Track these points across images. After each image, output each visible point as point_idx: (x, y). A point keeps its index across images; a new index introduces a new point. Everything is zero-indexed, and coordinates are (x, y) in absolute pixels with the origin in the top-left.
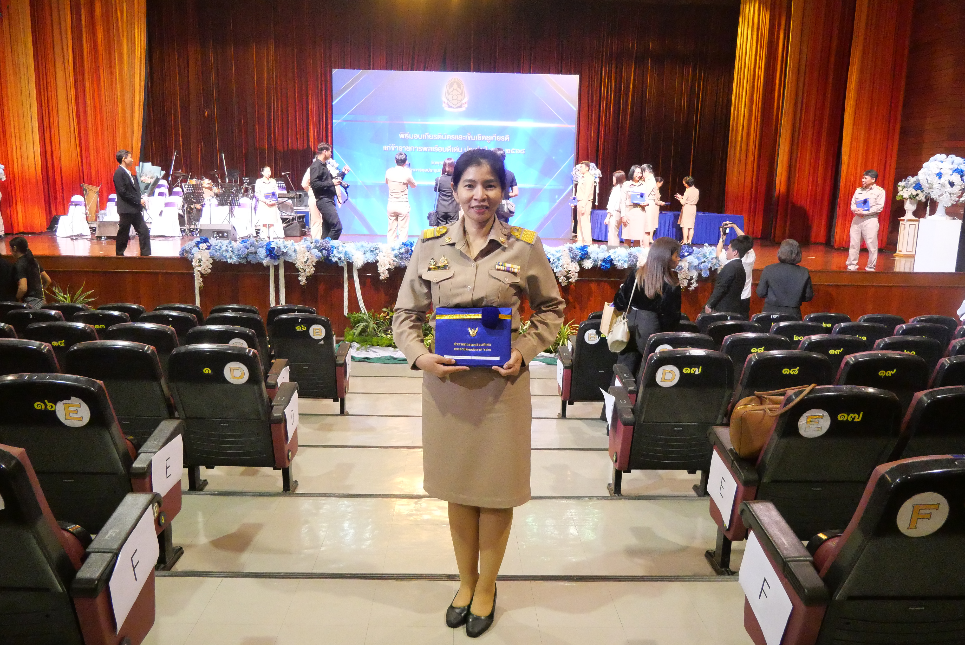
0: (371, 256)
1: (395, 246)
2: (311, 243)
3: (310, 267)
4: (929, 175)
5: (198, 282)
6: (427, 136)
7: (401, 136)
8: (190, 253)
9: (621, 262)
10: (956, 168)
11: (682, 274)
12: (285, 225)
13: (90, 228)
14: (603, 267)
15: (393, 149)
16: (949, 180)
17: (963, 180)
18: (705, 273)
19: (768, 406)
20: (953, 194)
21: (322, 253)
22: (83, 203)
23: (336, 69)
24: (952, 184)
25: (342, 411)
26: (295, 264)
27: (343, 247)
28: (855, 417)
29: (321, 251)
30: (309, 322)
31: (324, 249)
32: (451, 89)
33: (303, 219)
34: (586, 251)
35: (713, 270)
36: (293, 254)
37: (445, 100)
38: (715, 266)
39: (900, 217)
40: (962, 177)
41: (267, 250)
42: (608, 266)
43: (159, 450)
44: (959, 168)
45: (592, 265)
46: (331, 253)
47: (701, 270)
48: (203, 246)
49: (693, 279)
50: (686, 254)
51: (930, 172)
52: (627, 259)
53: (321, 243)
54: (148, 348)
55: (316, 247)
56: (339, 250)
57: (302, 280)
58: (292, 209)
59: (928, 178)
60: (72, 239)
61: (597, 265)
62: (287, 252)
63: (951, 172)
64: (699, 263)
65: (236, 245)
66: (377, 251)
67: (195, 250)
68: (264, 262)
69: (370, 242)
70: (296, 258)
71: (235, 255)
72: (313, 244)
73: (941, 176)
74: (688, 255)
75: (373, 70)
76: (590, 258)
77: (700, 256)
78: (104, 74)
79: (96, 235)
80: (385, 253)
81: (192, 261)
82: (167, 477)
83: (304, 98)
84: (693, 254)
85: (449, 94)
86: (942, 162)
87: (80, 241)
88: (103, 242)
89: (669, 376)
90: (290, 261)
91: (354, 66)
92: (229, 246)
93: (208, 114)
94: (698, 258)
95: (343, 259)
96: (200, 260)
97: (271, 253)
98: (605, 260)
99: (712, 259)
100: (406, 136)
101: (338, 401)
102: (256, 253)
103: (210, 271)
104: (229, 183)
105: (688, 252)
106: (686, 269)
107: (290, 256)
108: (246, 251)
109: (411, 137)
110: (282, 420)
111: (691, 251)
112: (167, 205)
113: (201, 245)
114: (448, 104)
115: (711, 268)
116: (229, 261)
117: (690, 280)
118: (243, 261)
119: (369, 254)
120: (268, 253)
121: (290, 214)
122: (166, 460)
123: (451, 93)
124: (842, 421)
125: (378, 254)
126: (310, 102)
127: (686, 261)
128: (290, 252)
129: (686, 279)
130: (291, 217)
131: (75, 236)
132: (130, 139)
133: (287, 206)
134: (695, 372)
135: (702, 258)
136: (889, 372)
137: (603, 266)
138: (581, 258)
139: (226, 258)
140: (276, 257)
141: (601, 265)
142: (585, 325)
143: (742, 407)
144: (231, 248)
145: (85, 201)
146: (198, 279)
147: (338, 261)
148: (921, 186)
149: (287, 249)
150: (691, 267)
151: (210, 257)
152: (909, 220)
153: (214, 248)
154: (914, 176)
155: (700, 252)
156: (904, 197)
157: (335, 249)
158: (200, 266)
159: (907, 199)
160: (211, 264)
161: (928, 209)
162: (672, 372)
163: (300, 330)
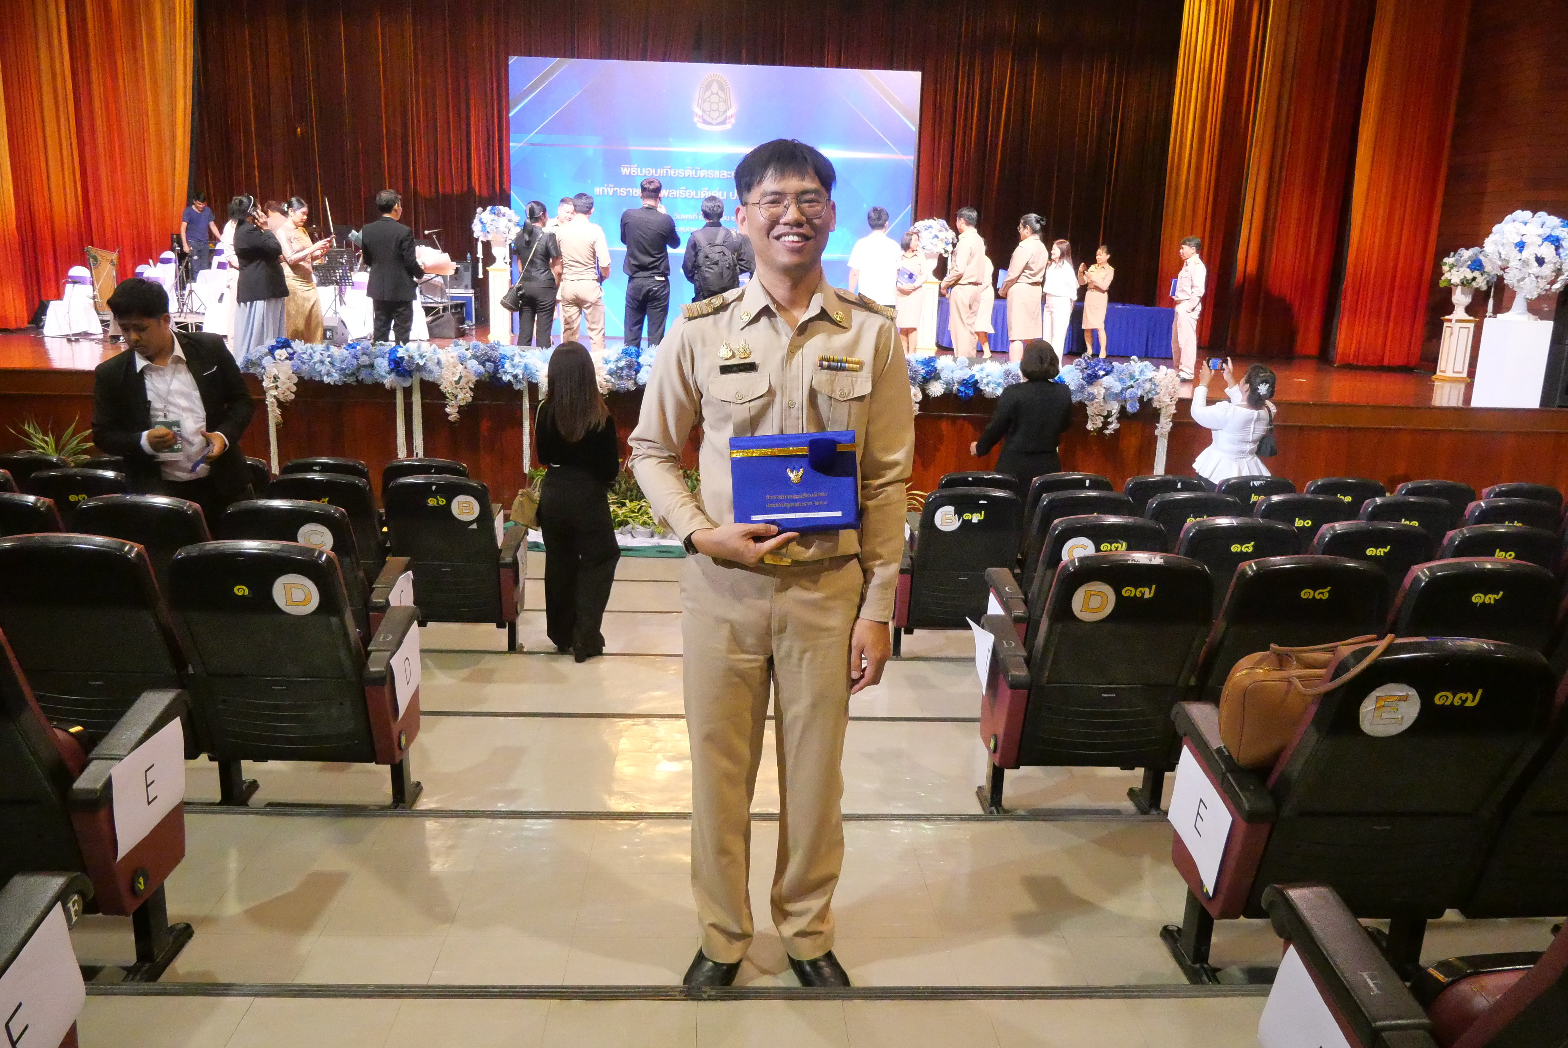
1: (609, 356)
2: (467, 350)
3: (464, 391)
4: (1503, 245)
5: (274, 414)
6: (667, 171)
7: (625, 171)
8: (260, 365)
9: (991, 385)
10: (1548, 234)
11: (1093, 407)
12: (430, 319)
13: (102, 321)
14: (960, 394)
15: (611, 193)
16: (1536, 255)
17: (1558, 254)
18: (1132, 406)
19: (1295, 672)
20: (1542, 278)
21: (484, 366)
22: (88, 279)
23: (515, 55)
24: (1540, 261)
25: (513, 646)
26: (440, 386)
27: (521, 356)
28: (1467, 698)
29: (483, 363)
30: (451, 491)
31: (489, 360)
32: (709, 93)
33: (461, 309)
34: (933, 366)
35: (1145, 400)
36: (435, 369)
37: (697, 110)
38: (1150, 394)
39: (1444, 316)
40: (1557, 248)
41: (390, 361)
42: (970, 392)
43: (129, 753)
44: (1554, 234)
45: (942, 391)
46: (500, 367)
47: (1125, 401)
48: (281, 353)
49: (1112, 416)
50: (1102, 373)
51: (1505, 241)
52: (1001, 381)
53: (483, 350)
54: (132, 549)
55: (475, 357)
56: (514, 362)
57: (452, 411)
58: (443, 293)
59: (1501, 251)
60: (69, 341)
61: (951, 391)
62: (425, 363)
63: (1540, 241)
64: (1123, 389)
65: (339, 352)
67: (267, 361)
68: (385, 382)
70: (441, 376)
71: (337, 370)
72: (470, 351)
73: (1523, 247)
74: (1104, 375)
75: (578, 58)
76: (940, 378)
77: (1124, 377)
78: (123, 62)
79: (109, 334)
81: (263, 380)
82: (149, 803)
83: (463, 106)
84: (1112, 374)
85: (704, 101)
86: (1526, 224)
87: (84, 344)
89: (1095, 602)
90: (430, 380)
91: (547, 52)
92: (326, 354)
93: (302, 133)
94: (1121, 380)
95: (521, 377)
96: (276, 378)
97: (398, 366)
98: (964, 383)
99: (1145, 381)
100: (632, 171)
101: (505, 627)
102: (372, 366)
103: (293, 396)
104: (337, 247)
105: (1104, 370)
106: (1100, 398)
107: (431, 372)
108: (355, 362)
109: (641, 172)
110: (387, 679)
111: (1109, 368)
113: (278, 352)
114: (703, 119)
115: (1142, 397)
116: (326, 379)
117: (1106, 417)
118: (351, 380)
120: (392, 366)
121: (439, 300)
122: (146, 771)
123: (708, 100)
124: (1443, 706)
126: (473, 113)
127: (1101, 385)
128: (431, 365)
129: (1100, 415)
130: (441, 306)
131: (74, 335)
132: (170, 171)
133: (435, 287)
134: (1143, 594)
135: (1127, 380)
136: (1490, 595)
137: (962, 392)
138: (923, 377)
139: (321, 376)
140: (406, 374)
141: (958, 390)
142: (936, 498)
143: (1245, 672)
144: (329, 356)
145: (92, 276)
146: (273, 411)
147: (512, 380)
148: (1484, 264)
149: (424, 359)
150: (1109, 395)
151: (293, 373)
152: (1458, 321)
153: (300, 356)
154: (1473, 247)
155: (1123, 370)
156: (1452, 282)
157: (507, 361)
158: (277, 387)
159: (1457, 286)
160: (294, 384)
161: (1491, 302)
162: (1102, 595)
163: (435, 504)
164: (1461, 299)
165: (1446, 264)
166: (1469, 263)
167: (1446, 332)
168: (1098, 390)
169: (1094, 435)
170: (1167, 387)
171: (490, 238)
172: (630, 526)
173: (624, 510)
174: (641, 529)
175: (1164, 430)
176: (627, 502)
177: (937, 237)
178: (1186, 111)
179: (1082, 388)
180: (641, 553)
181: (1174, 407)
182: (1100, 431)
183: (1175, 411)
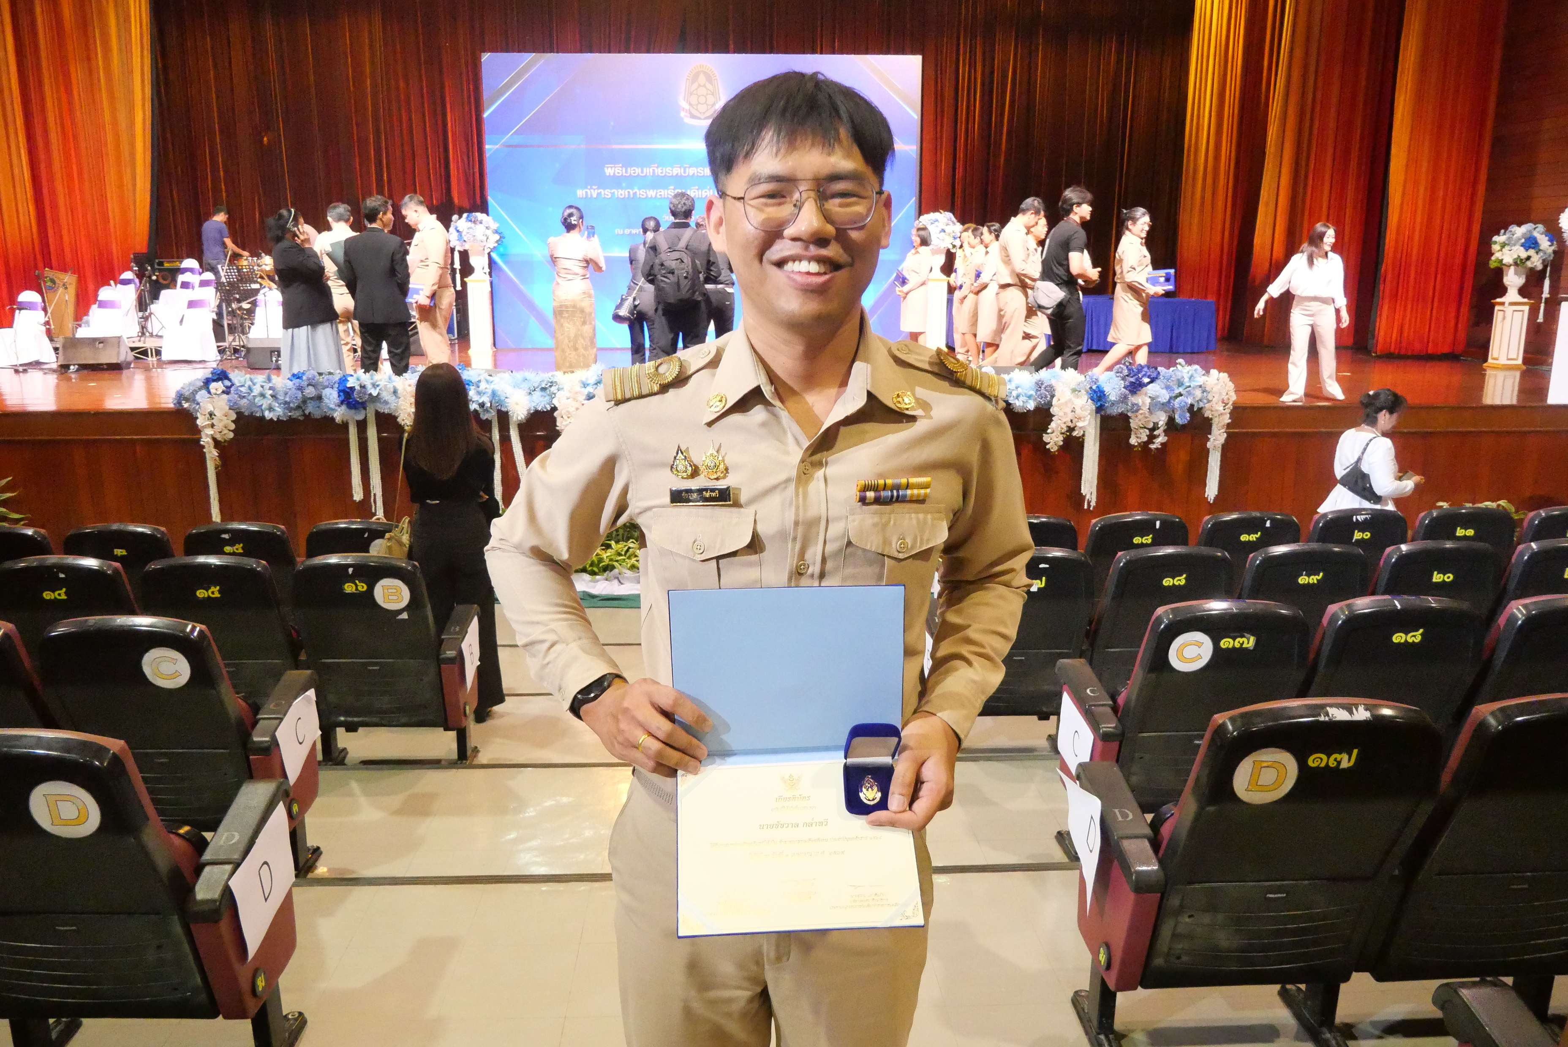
0: (542, 399)
1: (587, 379)
5: (212, 454)
6: (653, 170)
7: (609, 171)
8: (194, 400)
9: (1022, 398)
11: (1137, 420)
13: (54, 349)
15: (595, 196)
18: (1180, 416)
22: (40, 304)
23: (488, 52)
25: (464, 756)
26: (395, 417)
27: (487, 382)
30: (372, 575)
32: (695, 86)
35: (1195, 409)
37: (684, 104)
38: (1201, 403)
39: (1495, 298)
41: (340, 391)
47: (1173, 411)
48: (217, 387)
49: (1158, 428)
50: (1146, 380)
52: (1033, 393)
56: (480, 389)
60: (17, 371)
62: (379, 394)
64: (1171, 398)
65: (281, 382)
66: (553, 389)
67: (202, 396)
68: (335, 415)
69: (540, 372)
71: (280, 404)
74: (1149, 383)
75: (557, 52)
77: (1171, 384)
78: (77, 73)
79: (61, 363)
80: (570, 392)
81: (197, 418)
83: (439, 109)
84: (1158, 381)
85: (691, 94)
87: (35, 375)
88: (73, 376)
89: (1268, 777)
90: (386, 411)
91: (522, 47)
92: (267, 386)
93: (269, 141)
94: (1168, 388)
95: (489, 405)
96: (211, 414)
97: (348, 396)
99: (1195, 388)
100: (617, 171)
101: (454, 730)
102: (319, 398)
103: (231, 435)
105: (1149, 377)
106: (1145, 410)
107: (386, 403)
108: (301, 394)
109: (626, 172)
111: (1154, 375)
112: (192, 304)
113: (213, 386)
114: (690, 113)
115: (1192, 406)
116: (268, 415)
117: (1152, 430)
118: (296, 414)
119: (538, 394)
120: (343, 397)
123: (695, 92)
125: (555, 394)
126: (449, 115)
127: (1146, 394)
128: (386, 396)
129: (1145, 428)
131: (21, 365)
132: (130, 187)
134: (1339, 763)
135: (1175, 387)
139: (262, 411)
140: (360, 406)
144: (270, 388)
145: (44, 301)
146: (210, 452)
147: (478, 409)
148: (1539, 241)
149: (378, 389)
150: (1156, 405)
151: (230, 409)
152: (1512, 304)
153: (237, 390)
154: (1526, 223)
155: (1171, 376)
156: (1504, 262)
157: (472, 388)
158: (213, 426)
159: (1509, 266)
160: (233, 421)
161: (1547, 283)
162: (1276, 765)
163: (354, 590)
164: (1513, 280)
165: (1496, 243)
166: (1523, 240)
167: (1498, 316)
168: (1142, 400)
169: (1138, 451)
170: (1220, 394)
171: (467, 247)
172: (616, 571)
173: (609, 552)
174: (629, 573)
175: (1217, 442)
176: (613, 543)
177: (943, 231)
178: (1203, 89)
179: (1124, 399)
180: (629, 603)
181: (1228, 416)
182: (1145, 445)
183: (1230, 421)
